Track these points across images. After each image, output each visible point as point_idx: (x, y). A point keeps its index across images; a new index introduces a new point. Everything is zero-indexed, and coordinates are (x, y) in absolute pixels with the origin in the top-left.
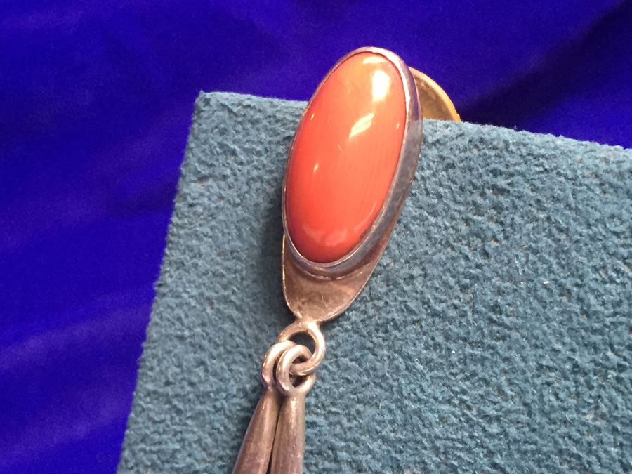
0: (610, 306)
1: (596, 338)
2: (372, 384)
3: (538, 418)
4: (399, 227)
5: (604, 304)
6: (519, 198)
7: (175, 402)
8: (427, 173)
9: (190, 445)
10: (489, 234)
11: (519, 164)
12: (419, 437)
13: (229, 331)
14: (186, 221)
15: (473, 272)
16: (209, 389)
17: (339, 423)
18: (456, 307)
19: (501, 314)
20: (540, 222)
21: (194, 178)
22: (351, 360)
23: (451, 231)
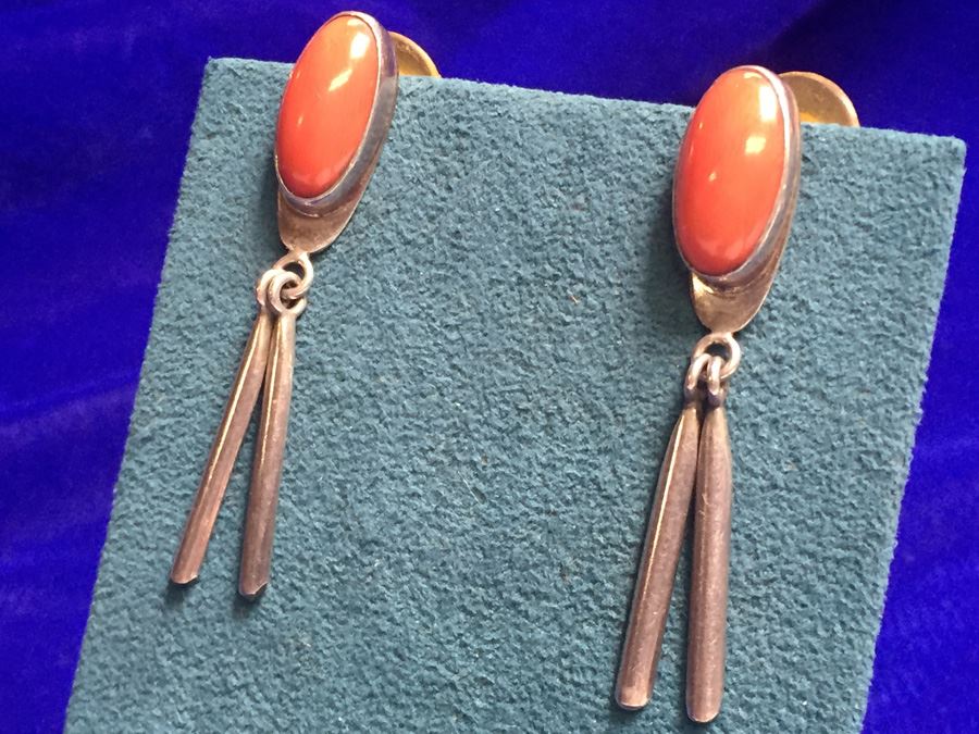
0: (547, 227)
1: (538, 254)
2: (354, 306)
3: (490, 324)
4: (379, 170)
5: (543, 226)
6: (476, 139)
7: (186, 333)
8: (403, 121)
9: (199, 369)
10: (452, 171)
11: (477, 110)
12: (392, 348)
13: (234, 269)
14: (196, 173)
15: (439, 204)
16: (215, 319)
17: (326, 341)
18: (424, 235)
19: (461, 237)
20: (494, 159)
21: (203, 135)
22: (337, 287)
23: (422, 170)
